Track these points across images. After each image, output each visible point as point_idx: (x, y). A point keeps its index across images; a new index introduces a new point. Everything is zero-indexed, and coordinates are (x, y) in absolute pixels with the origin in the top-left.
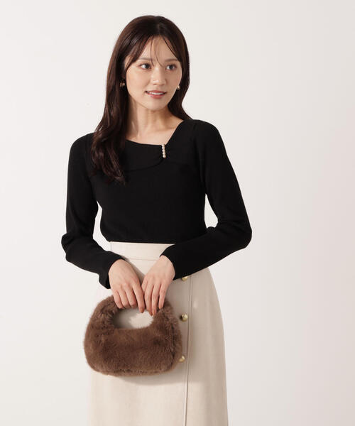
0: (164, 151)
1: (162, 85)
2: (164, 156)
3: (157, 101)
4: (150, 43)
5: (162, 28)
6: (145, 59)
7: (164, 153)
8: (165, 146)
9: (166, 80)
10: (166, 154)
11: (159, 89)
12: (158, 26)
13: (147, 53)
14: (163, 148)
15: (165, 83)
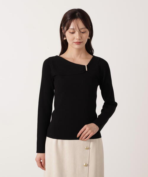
1: (80, 39)
3: (78, 45)
7: (86, 69)
9: (81, 37)
11: (79, 41)
12: (77, 14)
15: (81, 38)
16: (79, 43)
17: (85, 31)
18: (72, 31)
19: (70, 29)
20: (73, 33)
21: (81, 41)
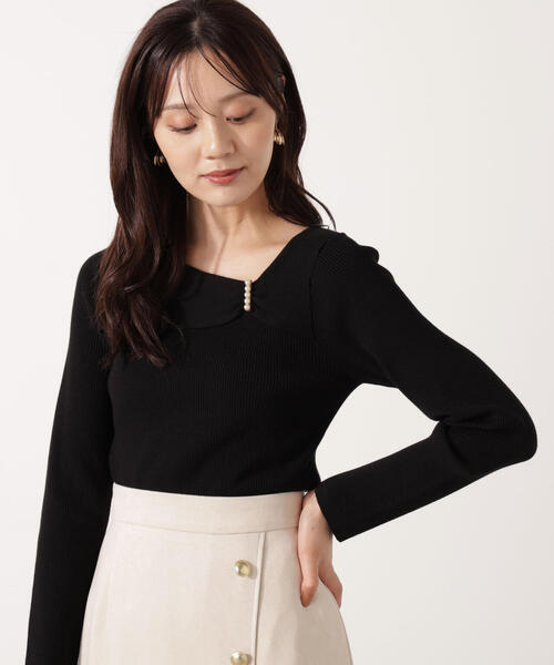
0: (247, 295)
1: (226, 156)
2: (247, 307)
3: (227, 189)
5: (204, 29)
8: (252, 285)
9: (235, 145)
10: (252, 303)
11: (224, 167)
12: (195, 25)
14: (247, 289)
15: (232, 150)
16: (228, 176)
17: (247, 110)
18: (180, 119)
19: (169, 108)
20: (189, 128)
21: (236, 164)
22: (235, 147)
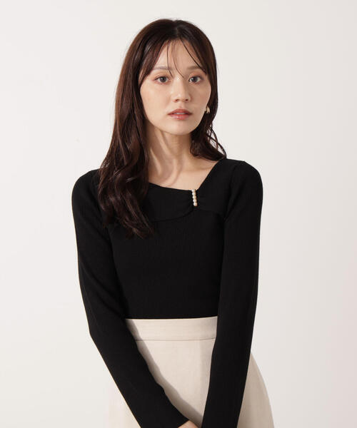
0: (194, 197)
1: (186, 101)
2: (195, 204)
4: (165, 49)
6: (161, 68)
7: (195, 201)
8: (197, 192)
10: (197, 202)
13: (163, 60)
14: (194, 194)
22: (191, 98)
